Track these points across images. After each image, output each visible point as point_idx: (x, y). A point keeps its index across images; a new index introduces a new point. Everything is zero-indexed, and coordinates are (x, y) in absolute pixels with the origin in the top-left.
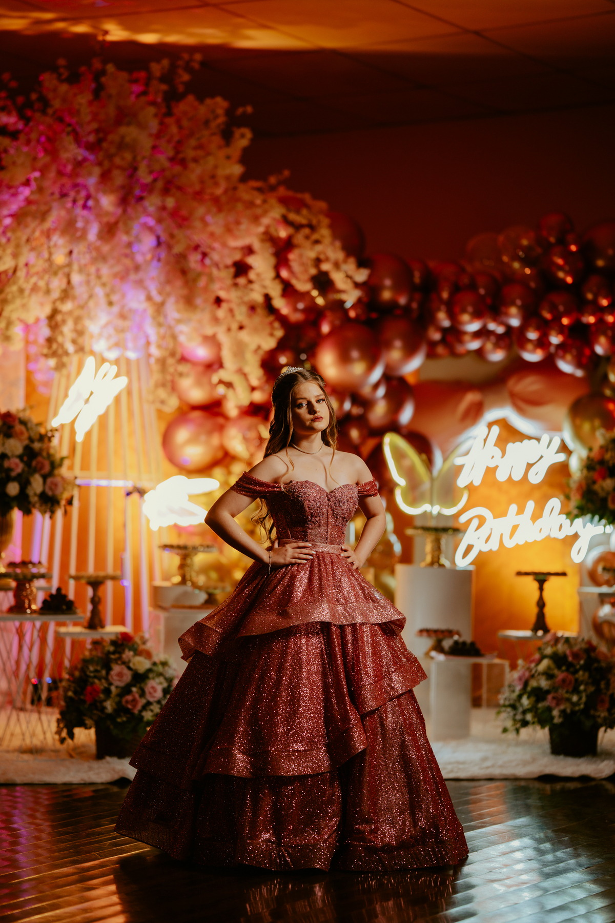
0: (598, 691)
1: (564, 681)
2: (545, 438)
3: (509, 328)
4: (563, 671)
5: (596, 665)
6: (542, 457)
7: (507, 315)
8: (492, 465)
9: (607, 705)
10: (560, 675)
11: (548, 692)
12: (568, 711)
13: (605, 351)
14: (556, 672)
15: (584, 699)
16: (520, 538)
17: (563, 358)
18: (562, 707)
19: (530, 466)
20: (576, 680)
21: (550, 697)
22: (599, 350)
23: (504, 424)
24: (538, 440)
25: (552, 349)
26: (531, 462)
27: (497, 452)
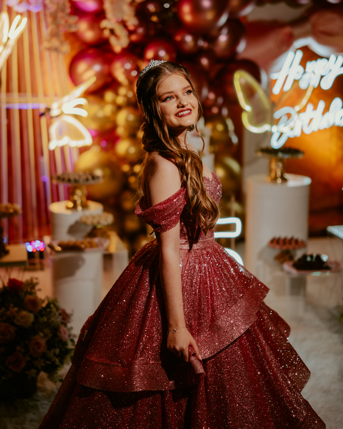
2: (333, 57)
6: (331, 70)
8: (297, 78)
16: (315, 127)
19: (322, 77)
23: (306, 49)
24: (328, 59)
26: (323, 75)
27: (301, 69)
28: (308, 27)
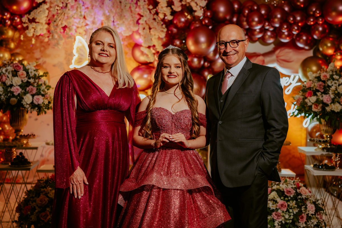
0: (300, 212)
1: (282, 205)
2: (292, 76)
3: (275, 28)
4: (281, 200)
5: (300, 197)
6: (291, 84)
7: (274, 22)
9: (305, 220)
10: (280, 201)
11: (273, 211)
12: (283, 222)
13: (318, 37)
14: (278, 200)
15: (292, 217)
17: (299, 41)
18: (280, 220)
20: (288, 205)
21: (274, 214)
22: (315, 37)
24: (289, 77)
25: (294, 37)
26: (286, 86)
28: (274, 57)
